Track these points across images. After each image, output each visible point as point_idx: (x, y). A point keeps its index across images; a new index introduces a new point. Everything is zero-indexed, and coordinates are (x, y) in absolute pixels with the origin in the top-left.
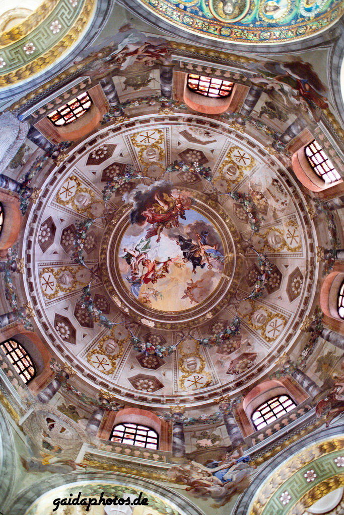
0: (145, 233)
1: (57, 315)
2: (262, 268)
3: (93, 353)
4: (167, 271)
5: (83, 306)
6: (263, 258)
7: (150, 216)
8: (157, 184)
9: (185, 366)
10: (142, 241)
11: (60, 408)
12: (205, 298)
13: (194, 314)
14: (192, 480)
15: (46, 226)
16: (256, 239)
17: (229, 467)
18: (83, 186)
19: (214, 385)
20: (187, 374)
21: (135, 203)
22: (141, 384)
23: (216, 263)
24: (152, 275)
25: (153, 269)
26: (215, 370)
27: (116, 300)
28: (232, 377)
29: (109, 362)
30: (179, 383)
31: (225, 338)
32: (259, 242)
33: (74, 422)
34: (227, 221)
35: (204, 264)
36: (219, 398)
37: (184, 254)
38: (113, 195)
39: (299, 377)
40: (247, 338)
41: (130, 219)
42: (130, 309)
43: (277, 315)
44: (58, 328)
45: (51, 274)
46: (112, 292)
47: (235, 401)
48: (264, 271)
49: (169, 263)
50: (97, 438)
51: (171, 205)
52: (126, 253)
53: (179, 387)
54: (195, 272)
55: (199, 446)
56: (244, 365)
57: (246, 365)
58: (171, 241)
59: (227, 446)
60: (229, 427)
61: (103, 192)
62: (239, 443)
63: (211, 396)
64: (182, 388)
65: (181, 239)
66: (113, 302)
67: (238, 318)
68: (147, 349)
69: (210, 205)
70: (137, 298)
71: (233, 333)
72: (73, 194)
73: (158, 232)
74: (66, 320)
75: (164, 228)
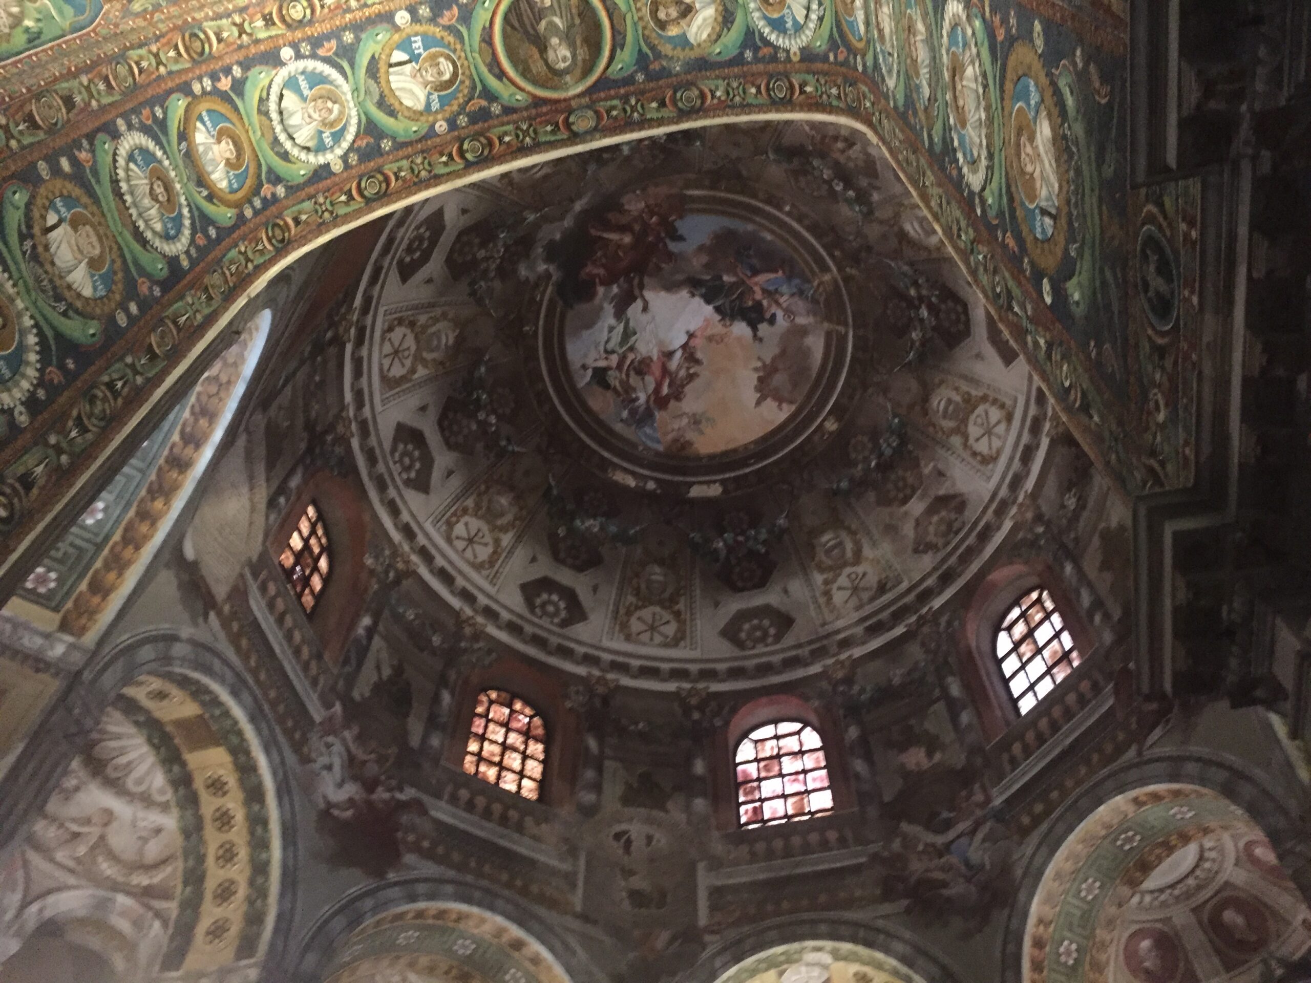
0: (609, 309)
1: (524, 587)
2: (913, 292)
3: (629, 613)
4: (698, 362)
5: (562, 532)
6: (906, 268)
7: (602, 271)
8: (578, 206)
9: (821, 556)
10: (611, 329)
11: (627, 800)
12: (806, 388)
13: (797, 432)
14: (913, 880)
15: (401, 447)
16: (873, 231)
17: (973, 832)
18: (422, 319)
19: (894, 586)
20: (830, 575)
21: (552, 268)
22: (749, 634)
23: (800, 305)
24: (670, 386)
25: (665, 371)
26: (886, 549)
27: (619, 477)
28: (928, 561)
29: (667, 616)
30: (822, 600)
31: (885, 467)
32: (884, 237)
33: (662, 814)
34: (787, 208)
35: (774, 316)
36: (914, 618)
37: (718, 310)
38: (497, 285)
39: (1069, 568)
40: (933, 459)
41: (560, 303)
42: (656, 480)
43: (984, 399)
44: (538, 611)
45: (466, 518)
46: (605, 464)
47: (949, 623)
48: (921, 298)
49: (694, 342)
50: (716, 834)
51: (637, 227)
52: (589, 373)
53: (826, 611)
54: (761, 340)
55: (906, 774)
56: (943, 528)
57: (950, 525)
58: (678, 296)
59: (959, 767)
60: (954, 706)
61: (470, 295)
62: (979, 761)
63: (897, 617)
64: (832, 611)
65: (694, 284)
66: (616, 484)
67: (895, 415)
68: (730, 549)
69: (728, 190)
70: (661, 448)
71: (899, 452)
72: (413, 348)
73: (637, 292)
74: (545, 584)
75: (646, 280)
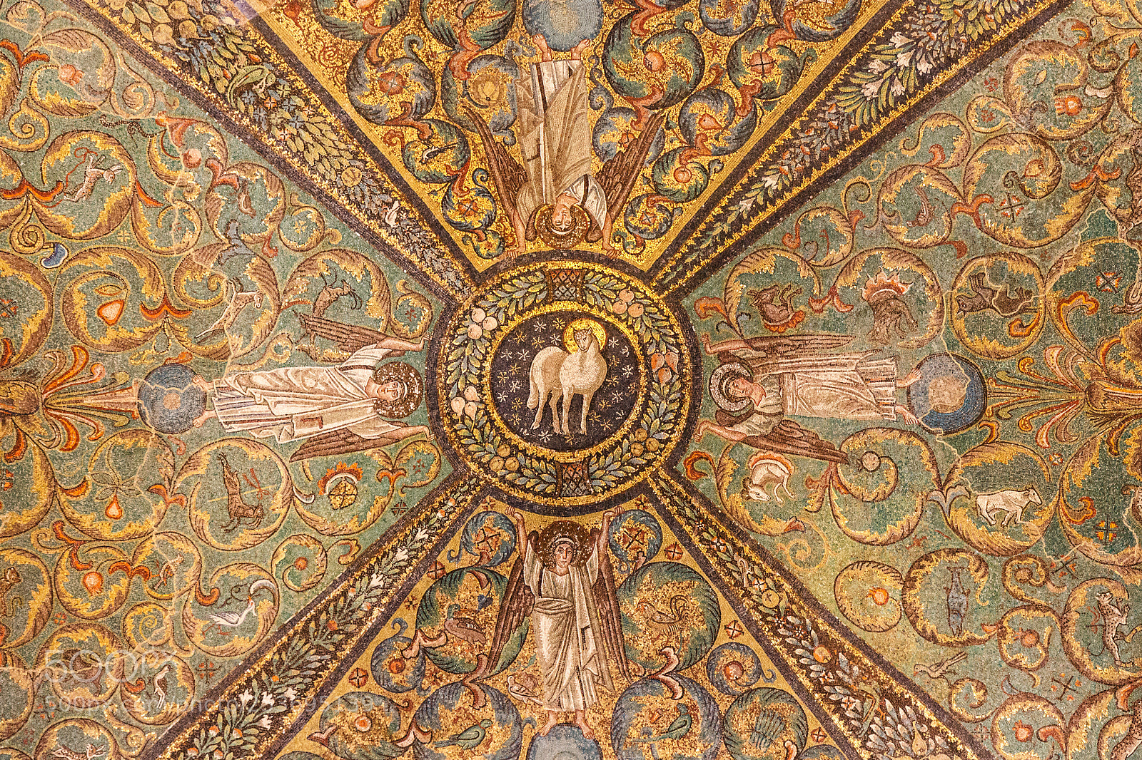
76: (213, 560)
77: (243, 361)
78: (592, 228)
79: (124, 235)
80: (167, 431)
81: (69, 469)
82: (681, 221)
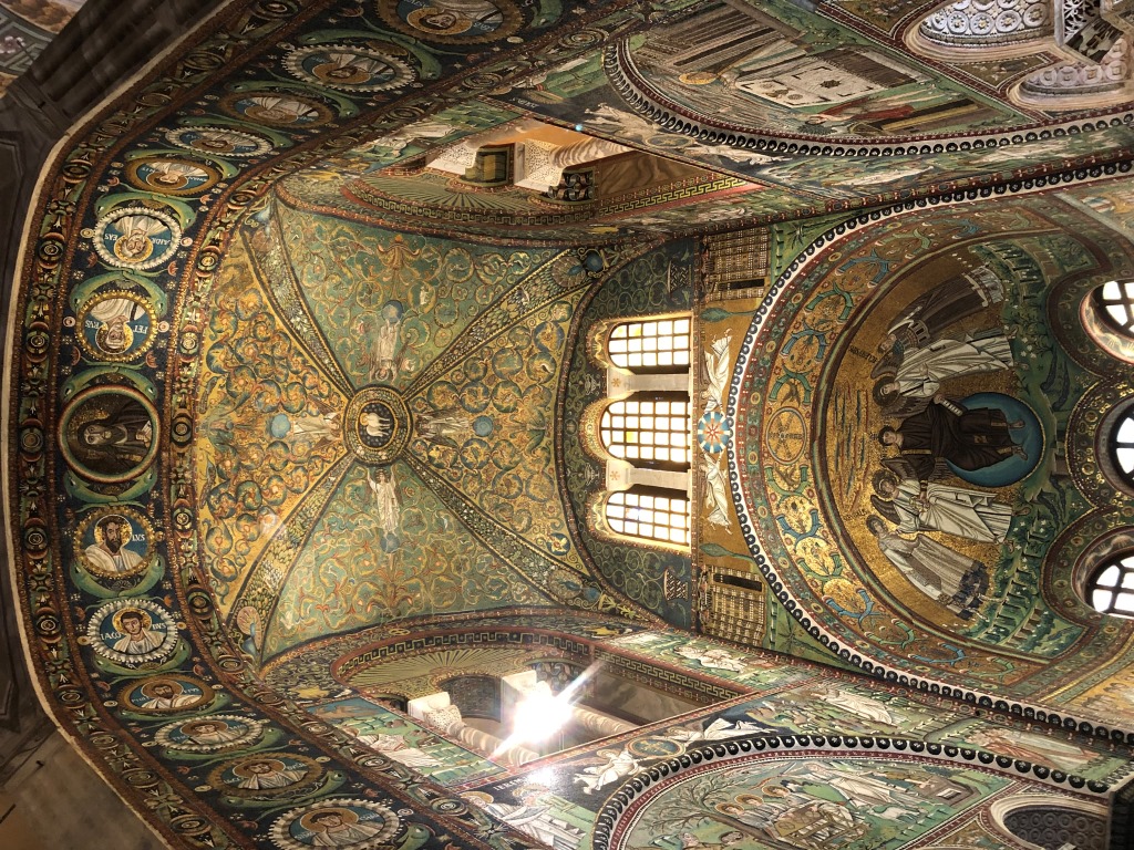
76: (431, 529)
77: (378, 522)
78: (338, 417)
79: (346, 561)
80: (398, 544)
81: (409, 573)
82: (336, 390)
